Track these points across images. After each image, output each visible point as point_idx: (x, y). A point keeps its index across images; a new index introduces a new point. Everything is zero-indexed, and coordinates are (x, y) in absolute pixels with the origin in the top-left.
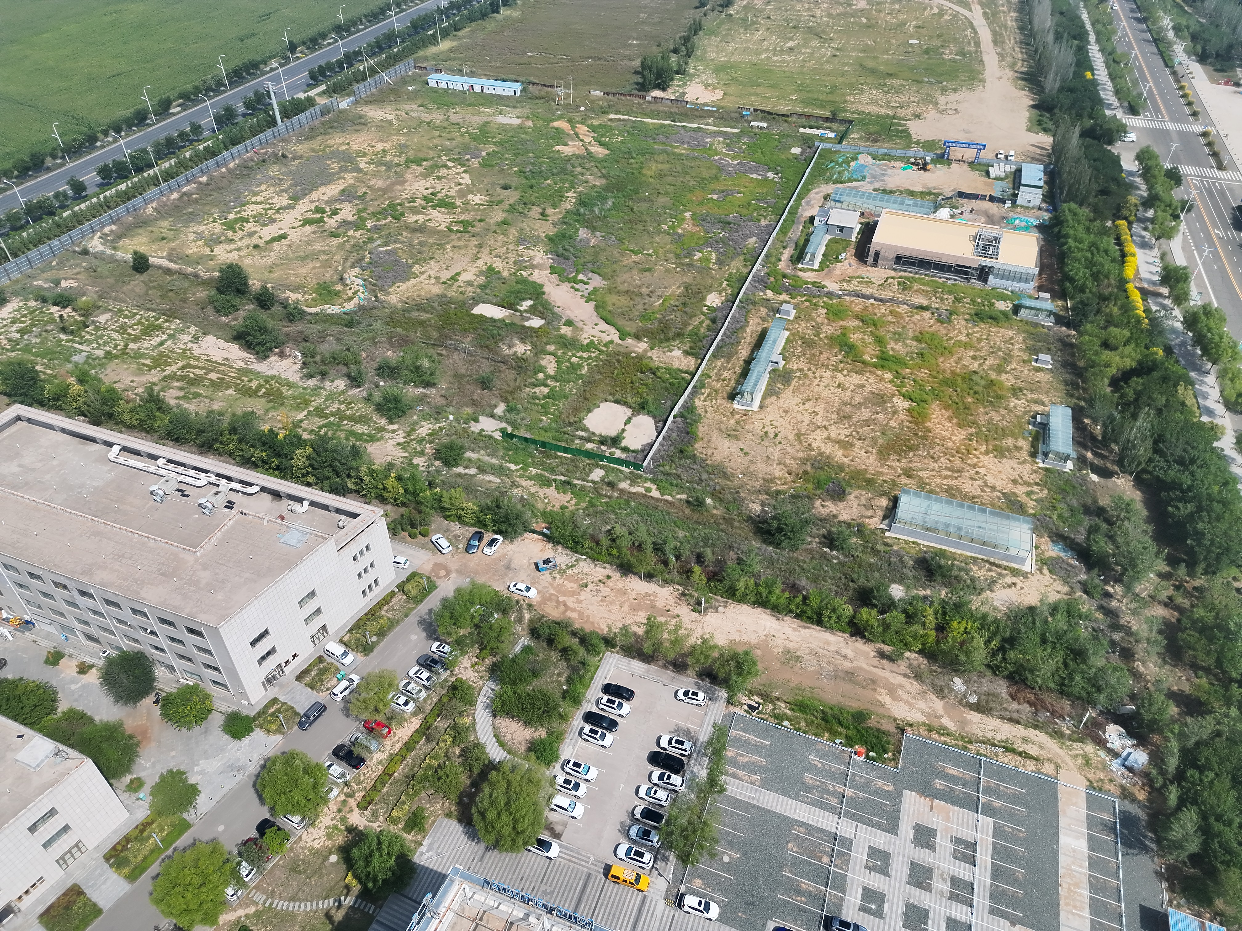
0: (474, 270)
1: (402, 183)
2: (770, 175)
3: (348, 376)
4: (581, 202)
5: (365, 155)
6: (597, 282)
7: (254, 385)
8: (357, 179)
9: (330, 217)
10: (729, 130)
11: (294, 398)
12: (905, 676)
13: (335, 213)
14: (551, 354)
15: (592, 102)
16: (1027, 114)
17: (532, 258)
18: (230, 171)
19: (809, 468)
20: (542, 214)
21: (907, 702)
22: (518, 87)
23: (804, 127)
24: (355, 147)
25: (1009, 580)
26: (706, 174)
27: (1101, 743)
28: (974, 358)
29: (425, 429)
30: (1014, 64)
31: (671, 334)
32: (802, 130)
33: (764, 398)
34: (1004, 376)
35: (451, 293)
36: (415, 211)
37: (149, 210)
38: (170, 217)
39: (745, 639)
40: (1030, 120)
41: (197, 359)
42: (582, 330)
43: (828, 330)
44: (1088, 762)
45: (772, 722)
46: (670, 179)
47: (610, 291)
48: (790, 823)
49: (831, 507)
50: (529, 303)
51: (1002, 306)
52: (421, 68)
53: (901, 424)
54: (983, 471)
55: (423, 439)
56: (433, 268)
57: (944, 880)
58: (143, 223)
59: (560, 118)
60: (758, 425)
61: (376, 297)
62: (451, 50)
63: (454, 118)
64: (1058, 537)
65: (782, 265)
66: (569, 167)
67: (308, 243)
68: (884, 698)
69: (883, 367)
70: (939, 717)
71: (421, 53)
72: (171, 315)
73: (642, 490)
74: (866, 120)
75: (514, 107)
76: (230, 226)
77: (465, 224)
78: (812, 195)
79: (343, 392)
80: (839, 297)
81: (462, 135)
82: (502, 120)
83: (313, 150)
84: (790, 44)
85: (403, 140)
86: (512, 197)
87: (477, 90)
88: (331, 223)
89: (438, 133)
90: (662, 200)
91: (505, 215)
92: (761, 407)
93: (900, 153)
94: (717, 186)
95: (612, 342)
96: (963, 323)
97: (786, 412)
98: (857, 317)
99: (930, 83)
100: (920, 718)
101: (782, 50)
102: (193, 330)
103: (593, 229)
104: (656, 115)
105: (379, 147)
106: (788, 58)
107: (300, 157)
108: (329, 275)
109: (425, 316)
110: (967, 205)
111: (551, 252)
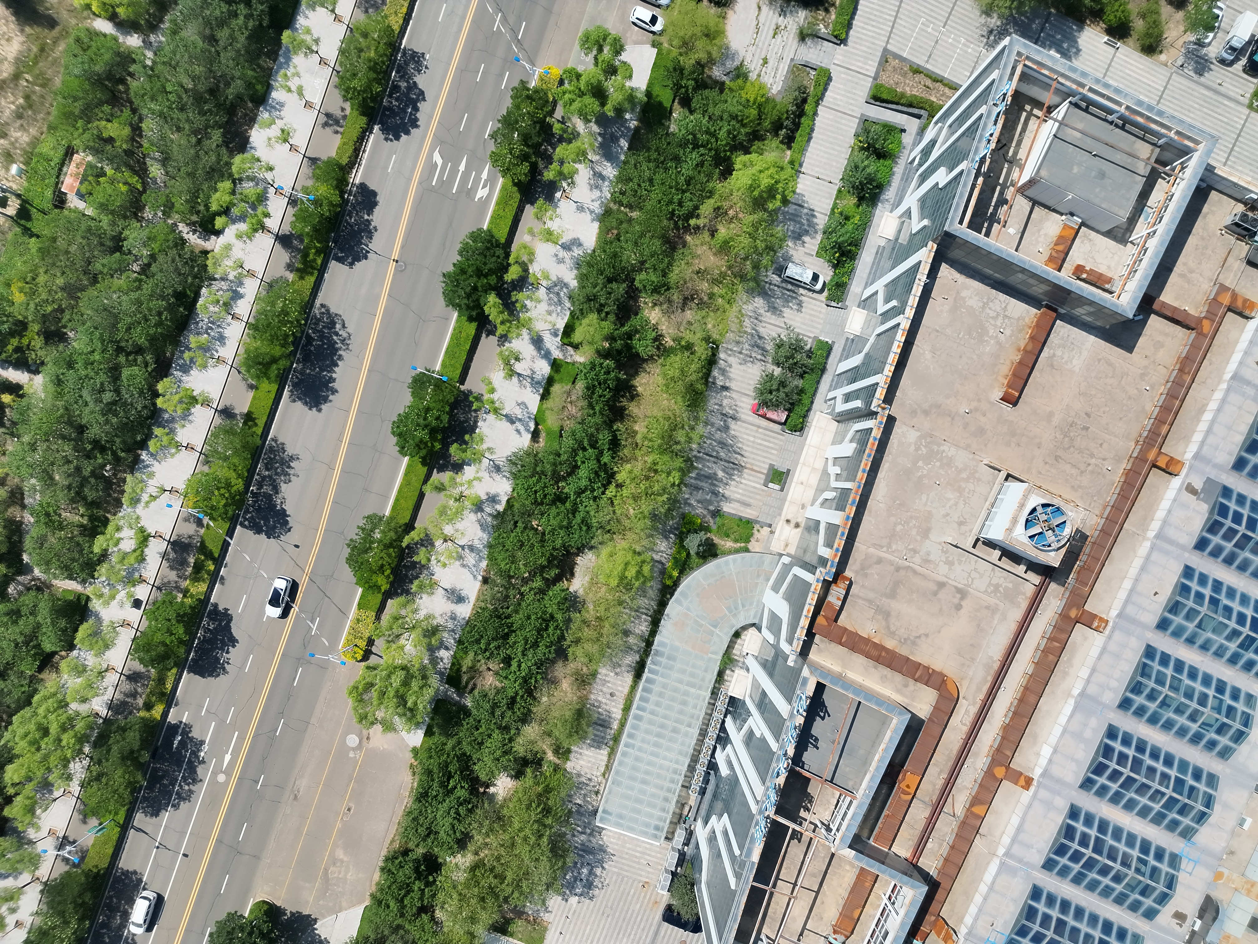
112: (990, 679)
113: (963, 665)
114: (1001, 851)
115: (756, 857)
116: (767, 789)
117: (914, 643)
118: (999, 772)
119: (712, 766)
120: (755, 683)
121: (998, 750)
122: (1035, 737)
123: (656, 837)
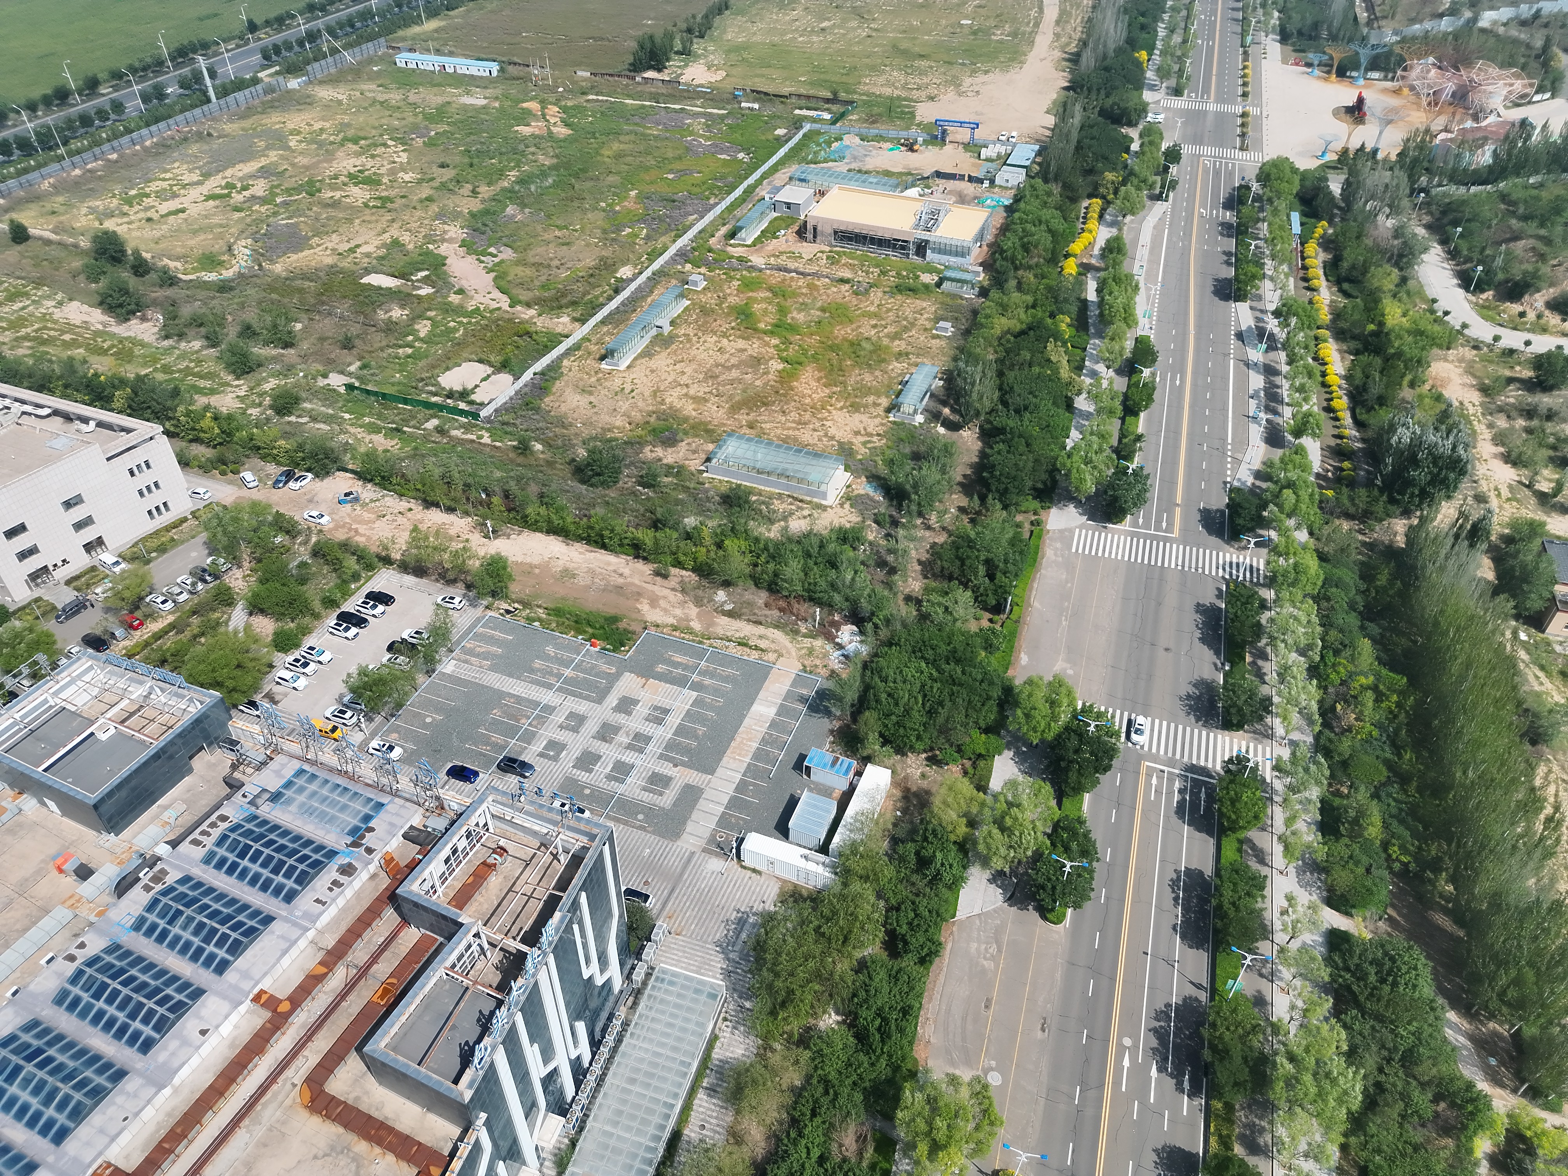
0: (377, 243)
1: (330, 161)
2: (741, 155)
3: (207, 338)
4: (522, 181)
5: (299, 133)
6: (507, 254)
7: (106, 346)
8: (282, 157)
9: (239, 192)
10: (715, 111)
11: (144, 356)
12: (673, 589)
13: (245, 188)
14: (429, 319)
15: (574, 83)
16: (1055, 96)
17: (445, 232)
18: (145, 150)
19: (652, 419)
20: (473, 191)
21: (665, 610)
22: (495, 67)
23: (801, 109)
24: (290, 126)
25: (806, 512)
26: (670, 154)
27: (830, 638)
28: (874, 326)
29: (271, 384)
30: (1068, 44)
31: (564, 301)
32: (797, 112)
33: (635, 359)
34: (897, 342)
35: (345, 264)
36: (333, 188)
37: (45, 185)
38: (68, 191)
39: (528, 560)
40: (1054, 102)
41: (56, 322)
42: (472, 298)
43: (733, 300)
44: (811, 652)
45: (523, 622)
46: (629, 159)
47: (518, 263)
48: (501, 695)
49: (659, 452)
50: (426, 273)
51: (928, 278)
52: (393, 48)
53: (766, 384)
54: (828, 424)
55: (266, 393)
56: (334, 241)
57: (628, 735)
58: (36, 198)
59: (532, 99)
60: (618, 382)
61: (260, 265)
62: (436, 31)
63: (412, 98)
64: (874, 478)
65: (712, 241)
66: (521, 147)
67: (206, 217)
68: (644, 607)
69: (772, 333)
70: (689, 620)
71: (401, 33)
72: (39, 283)
73: (474, 437)
74: (872, 101)
75: (486, 88)
76: (129, 202)
77: (385, 200)
78: (778, 175)
79: (197, 352)
80: (760, 270)
81: (416, 115)
82: (467, 100)
83: (243, 129)
84: (825, 24)
85: (347, 119)
86: (448, 174)
87: (449, 70)
88: (238, 198)
89: (388, 113)
90: (611, 179)
91: (431, 192)
92: (629, 367)
93: (893, 134)
94: (677, 166)
95: (499, 309)
96: (880, 294)
97: (652, 371)
98: (770, 289)
99: (963, 64)
100: (671, 621)
101: (813, 31)
102: (59, 297)
103: (523, 205)
104: (640, 97)
105: (317, 126)
106: (815, 39)
107: (225, 136)
108: (219, 246)
109: (307, 284)
110: (942, 183)
111: (468, 227)
112: (258, 1107)
113: (284, 1123)
114: (311, 934)
115: (557, 915)
116: (534, 975)
117: (332, 1148)
118: (284, 1007)
119: (595, 1044)
120: (531, 1127)
121: (278, 1029)
122: (232, 1046)
123: (664, 972)
